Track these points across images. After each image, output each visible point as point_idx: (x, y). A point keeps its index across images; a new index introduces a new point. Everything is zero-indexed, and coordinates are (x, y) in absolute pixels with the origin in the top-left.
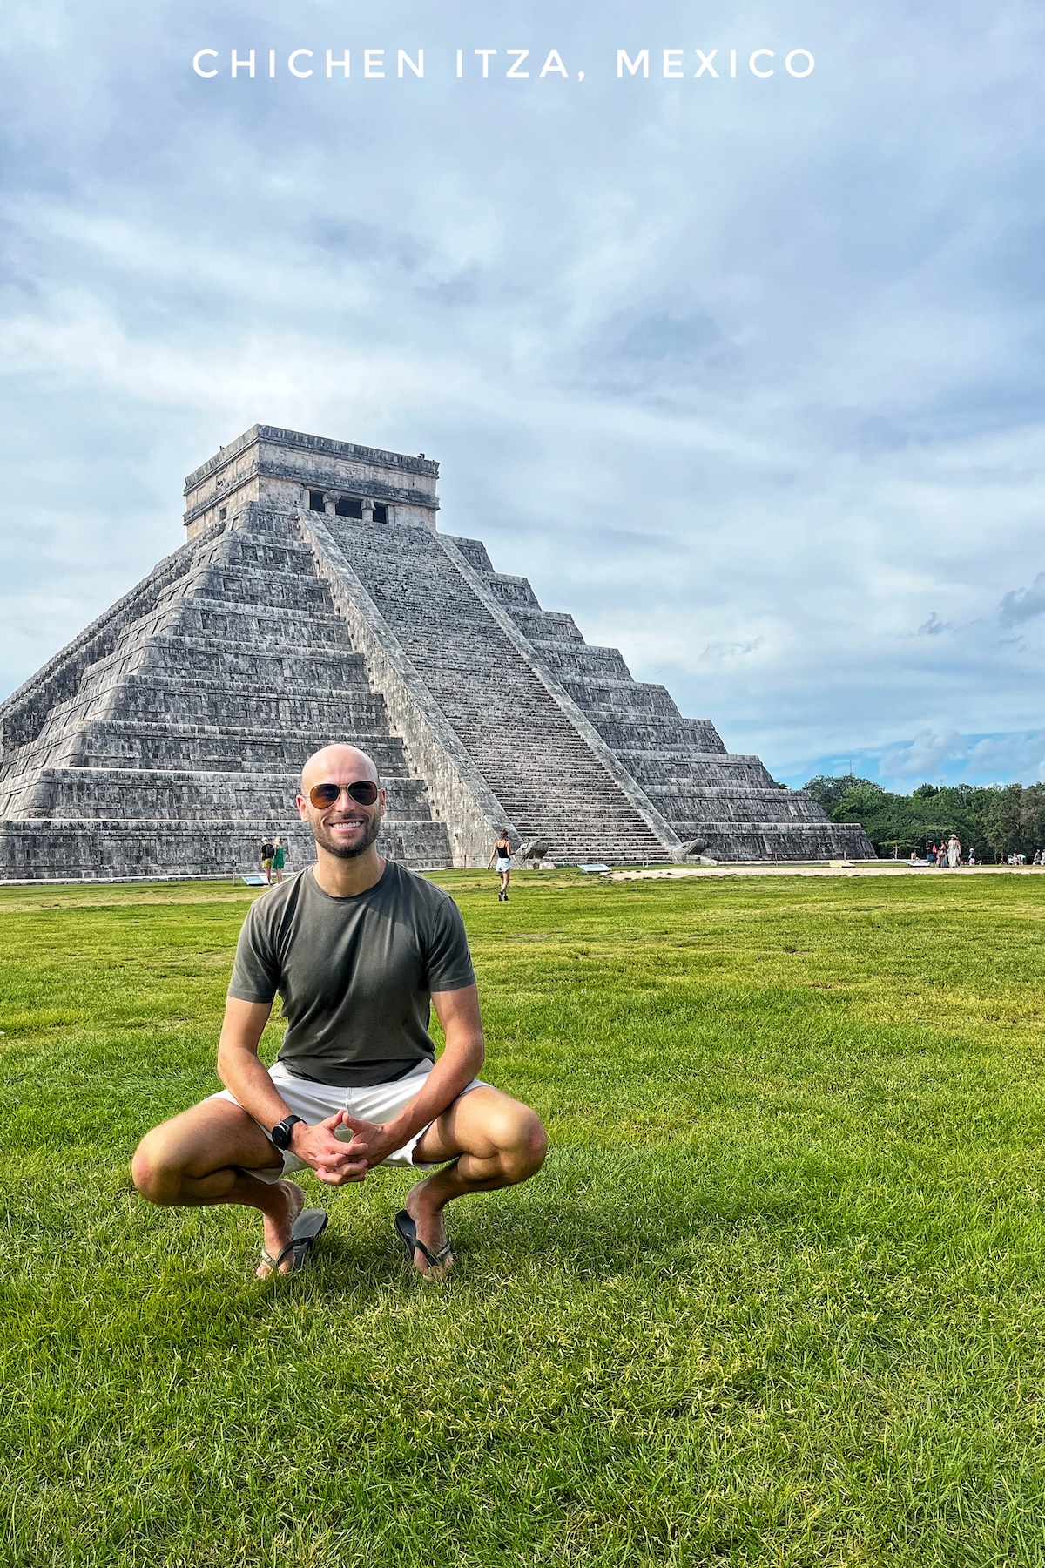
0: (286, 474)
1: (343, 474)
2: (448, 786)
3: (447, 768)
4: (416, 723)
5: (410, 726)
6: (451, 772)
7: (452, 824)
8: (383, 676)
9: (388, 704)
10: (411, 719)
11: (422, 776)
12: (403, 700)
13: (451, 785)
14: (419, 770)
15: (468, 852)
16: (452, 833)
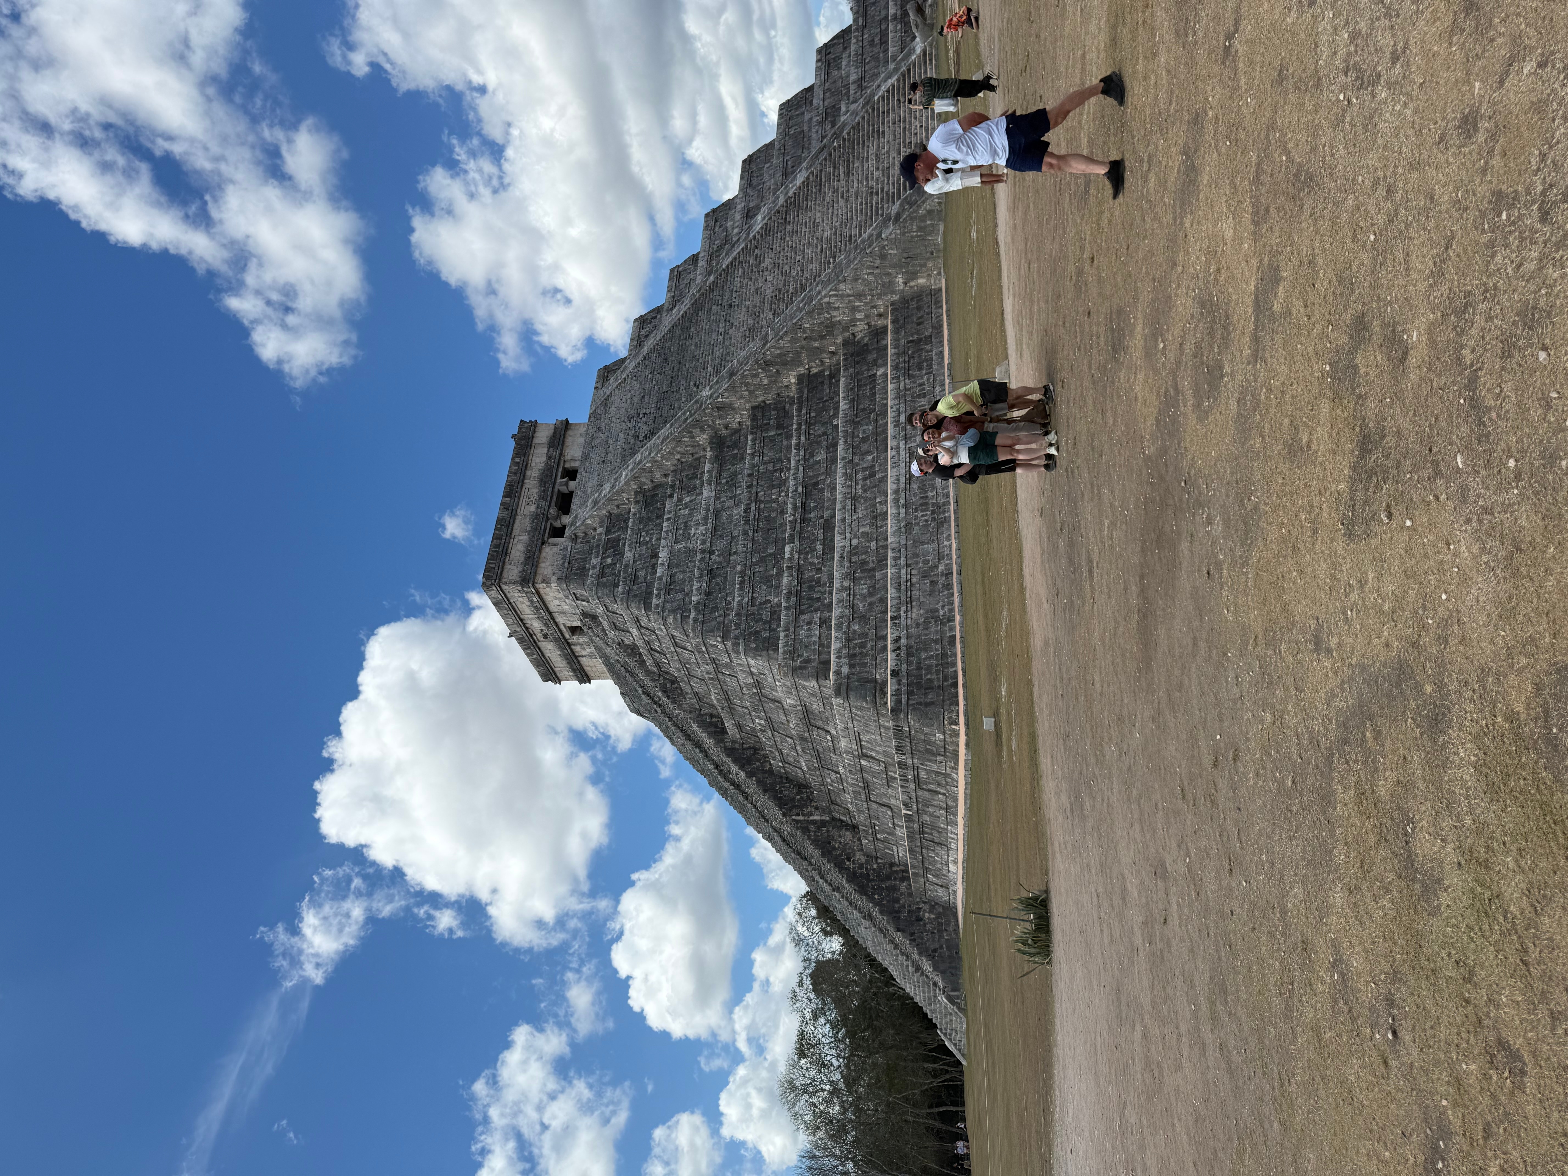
0: (532, 559)
1: (533, 508)
2: (850, 301)
3: (829, 303)
4: (780, 355)
5: (785, 364)
6: (835, 295)
7: (893, 292)
8: (733, 409)
9: (761, 399)
10: (777, 363)
11: (839, 340)
12: (755, 376)
13: (849, 296)
14: (833, 348)
15: (922, 266)
16: (903, 291)
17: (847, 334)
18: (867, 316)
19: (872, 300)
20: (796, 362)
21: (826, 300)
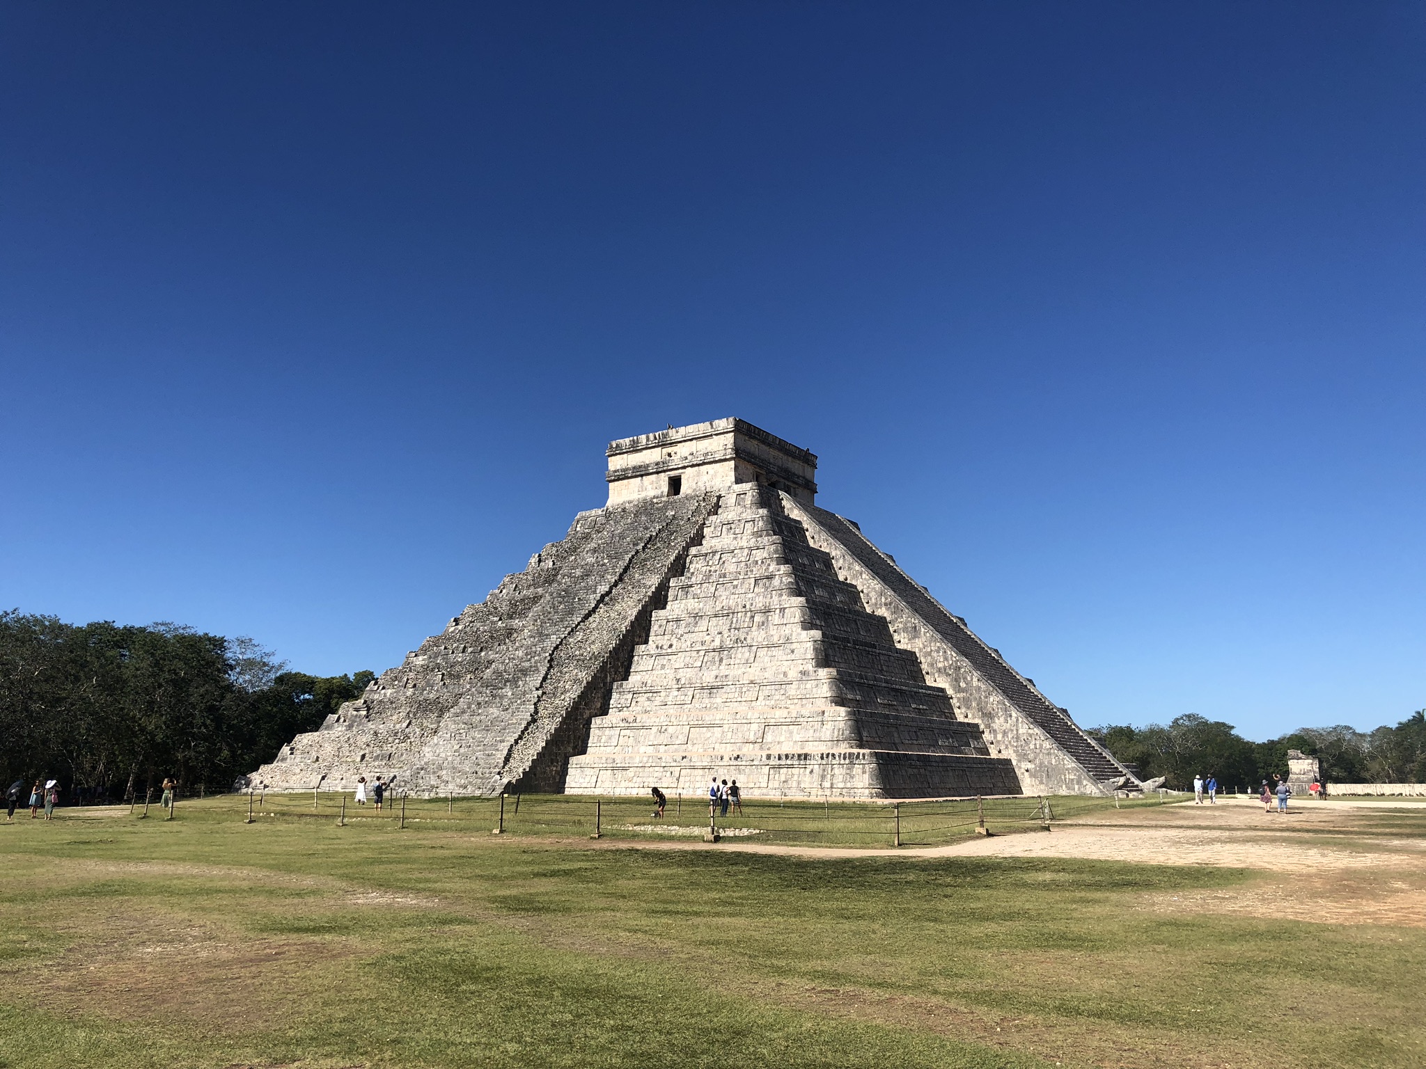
0: (748, 459)
2: (1012, 730)
3: (1011, 716)
4: (965, 678)
5: (957, 680)
6: (1017, 720)
7: (1019, 761)
8: (914, 638)
9: (923, 660)
10: (957, 675)
11: (976, 721)
12: (946, 659)
13: (1017, 730)
14: (970, 716)
15: (1041, 783)
16: (1020, 768)
17: (982, 727)
18: (998, 742)
19: (1013, 746)
20: (959, 690)
21: (1014, 715)
